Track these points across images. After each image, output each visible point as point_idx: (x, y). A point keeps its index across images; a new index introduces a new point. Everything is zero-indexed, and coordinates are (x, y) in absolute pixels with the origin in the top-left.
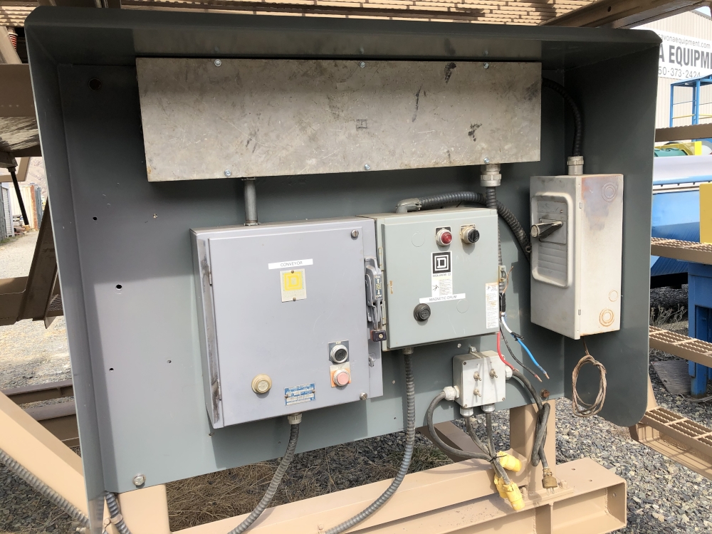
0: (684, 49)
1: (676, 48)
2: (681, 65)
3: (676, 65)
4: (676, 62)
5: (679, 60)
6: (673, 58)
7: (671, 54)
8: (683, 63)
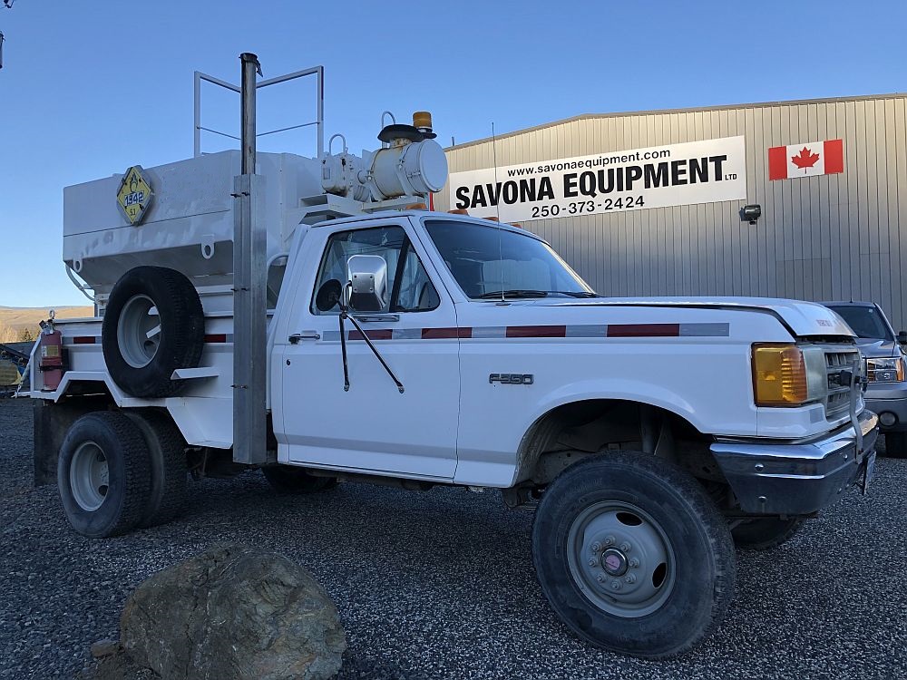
0: (601, 173)
1: (579, 176)
2: (594, 195)
3: (581, 198)
4: (579, 193)
5: (588, 189)
6: (577, 189)
7: (567, 185)
8: (597, 191)
